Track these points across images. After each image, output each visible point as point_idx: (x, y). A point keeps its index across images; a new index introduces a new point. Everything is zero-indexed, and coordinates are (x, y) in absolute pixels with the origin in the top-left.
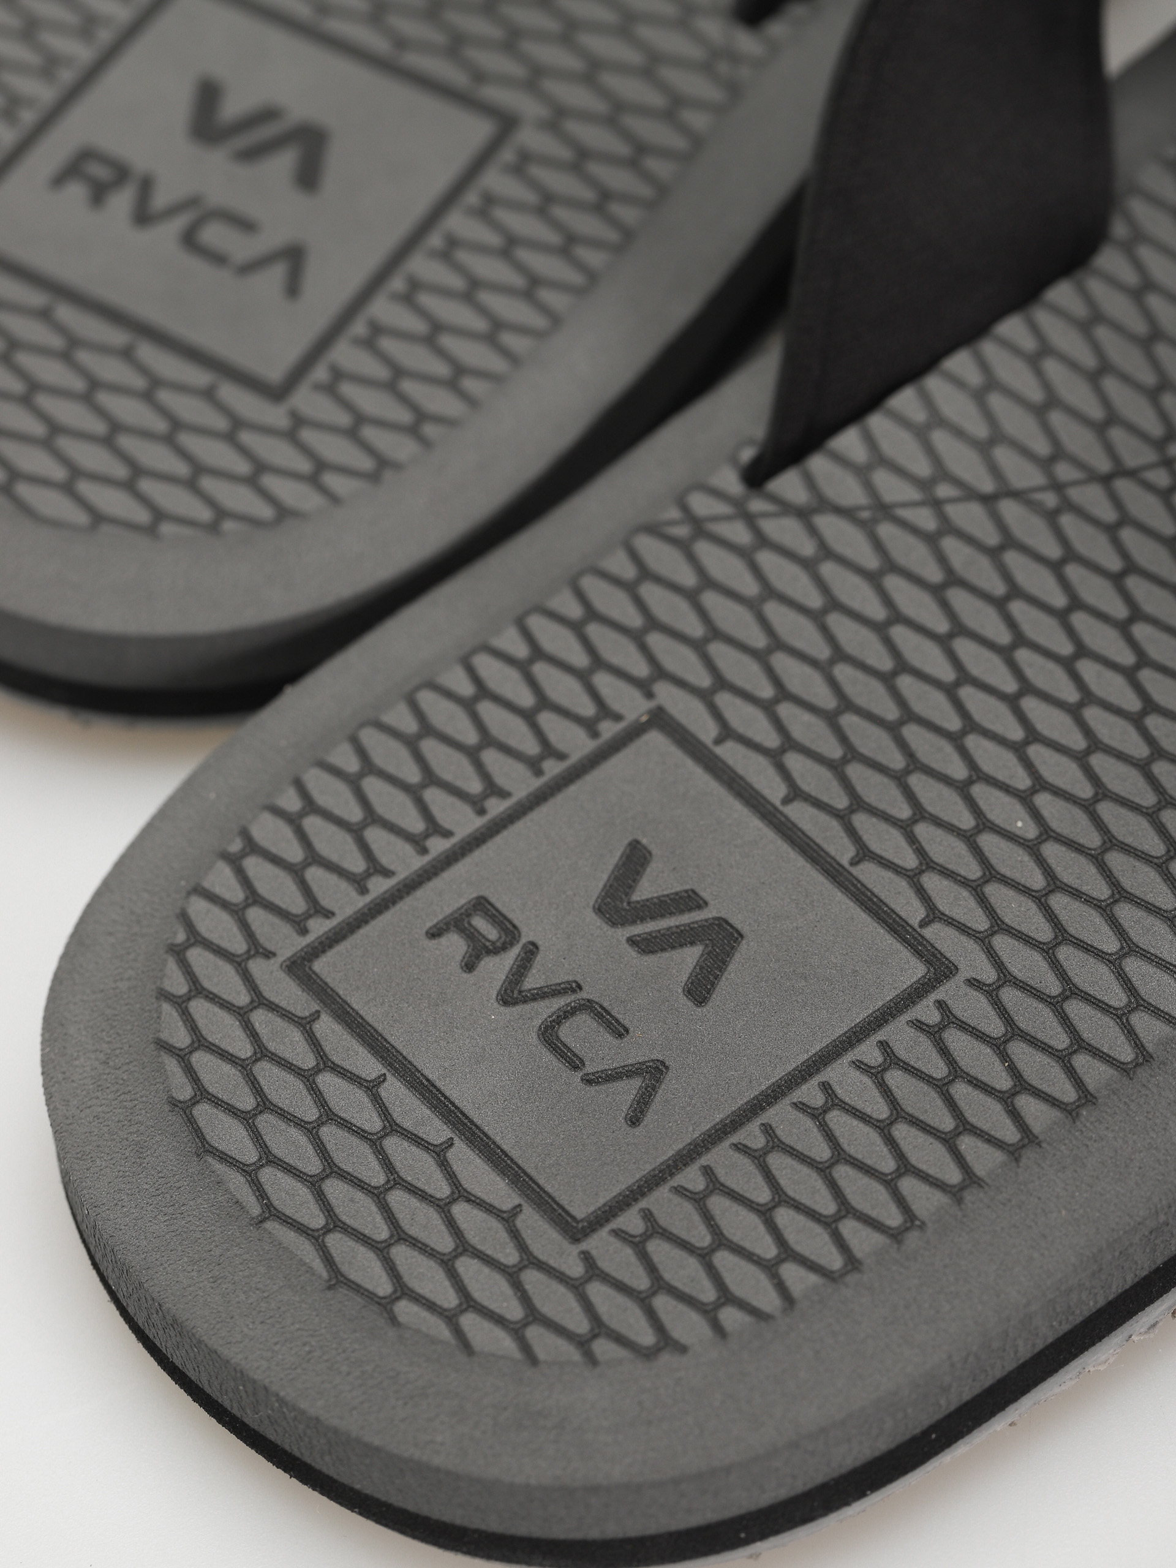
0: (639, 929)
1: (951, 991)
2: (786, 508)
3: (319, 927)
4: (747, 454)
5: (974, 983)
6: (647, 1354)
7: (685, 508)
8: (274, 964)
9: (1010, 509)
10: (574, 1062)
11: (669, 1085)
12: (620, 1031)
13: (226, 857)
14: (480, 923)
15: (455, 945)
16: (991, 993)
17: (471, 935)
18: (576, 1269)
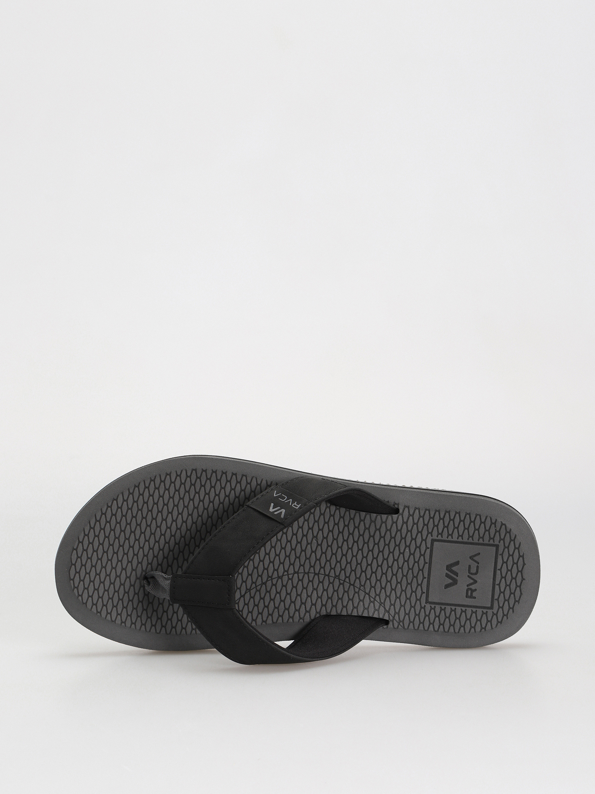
0: (455, 577)
1: (435, 537)
2: (389, 614)
3: (485, 611)
4: (385, 627)
5: (432, 536)
6: (505, 525)
7: (398, 626)
8: (493, 611)
9: (367, 591)
10: (478, 567)
11: (471, 555)
12: (470, 566)
13: (485, 630)
14: (469, 594)
15: (474, 594)
16: (431, 533)
17: (471, 594)
18: (502, 541)
